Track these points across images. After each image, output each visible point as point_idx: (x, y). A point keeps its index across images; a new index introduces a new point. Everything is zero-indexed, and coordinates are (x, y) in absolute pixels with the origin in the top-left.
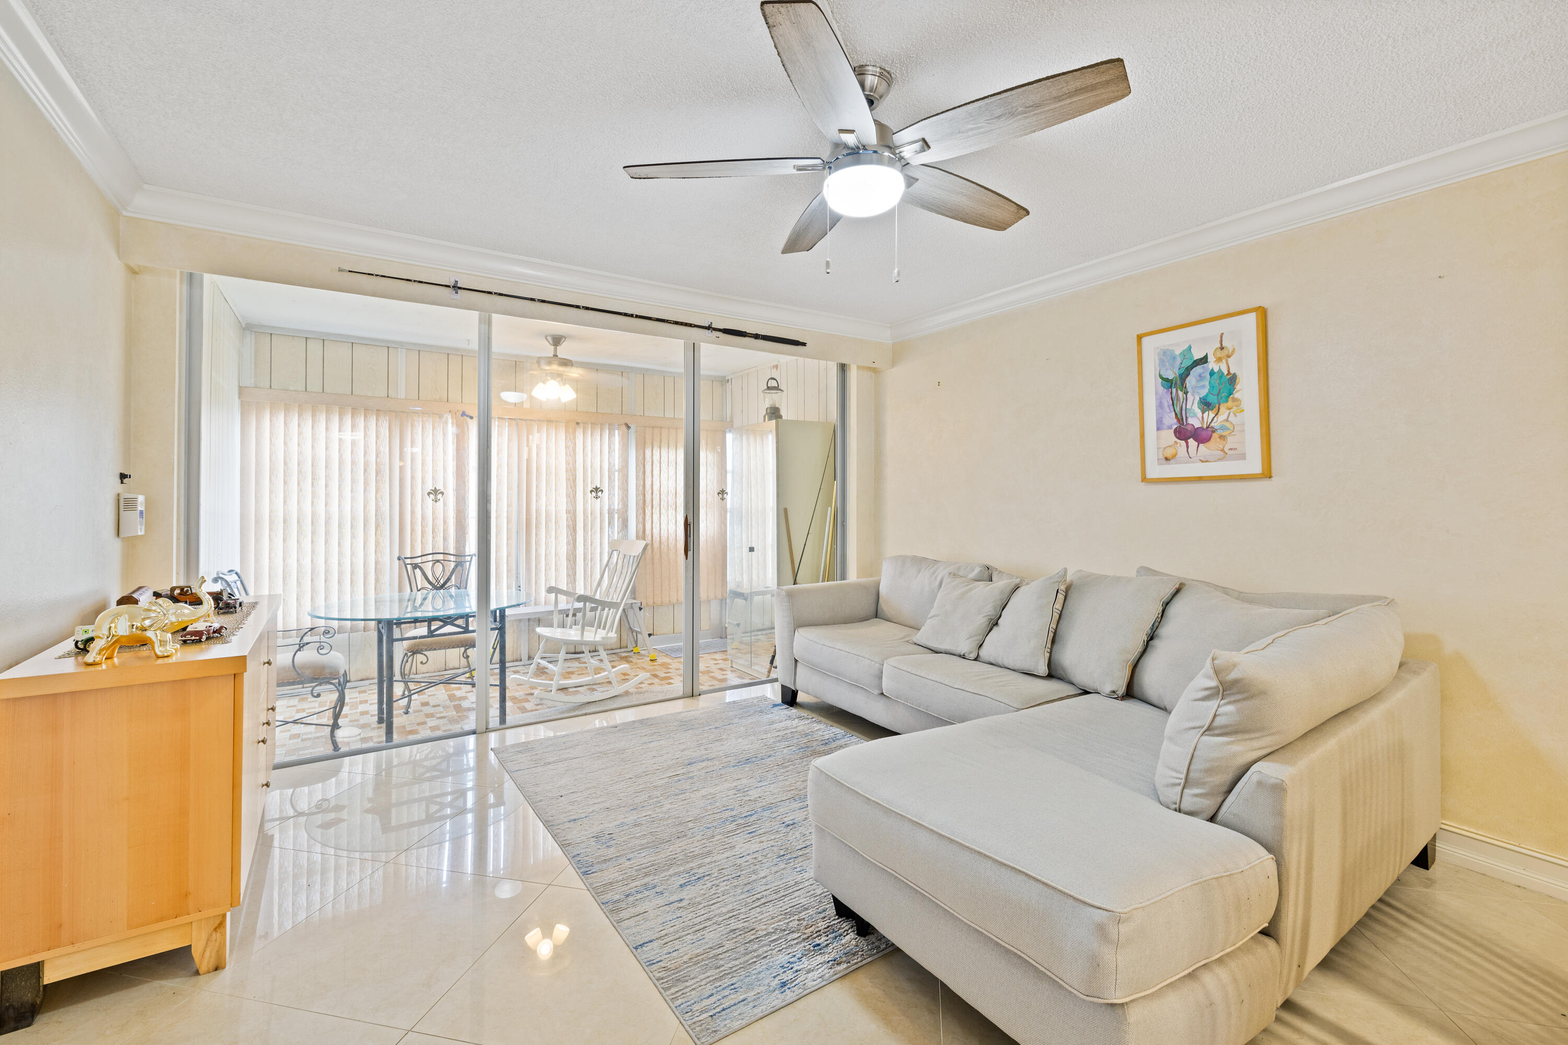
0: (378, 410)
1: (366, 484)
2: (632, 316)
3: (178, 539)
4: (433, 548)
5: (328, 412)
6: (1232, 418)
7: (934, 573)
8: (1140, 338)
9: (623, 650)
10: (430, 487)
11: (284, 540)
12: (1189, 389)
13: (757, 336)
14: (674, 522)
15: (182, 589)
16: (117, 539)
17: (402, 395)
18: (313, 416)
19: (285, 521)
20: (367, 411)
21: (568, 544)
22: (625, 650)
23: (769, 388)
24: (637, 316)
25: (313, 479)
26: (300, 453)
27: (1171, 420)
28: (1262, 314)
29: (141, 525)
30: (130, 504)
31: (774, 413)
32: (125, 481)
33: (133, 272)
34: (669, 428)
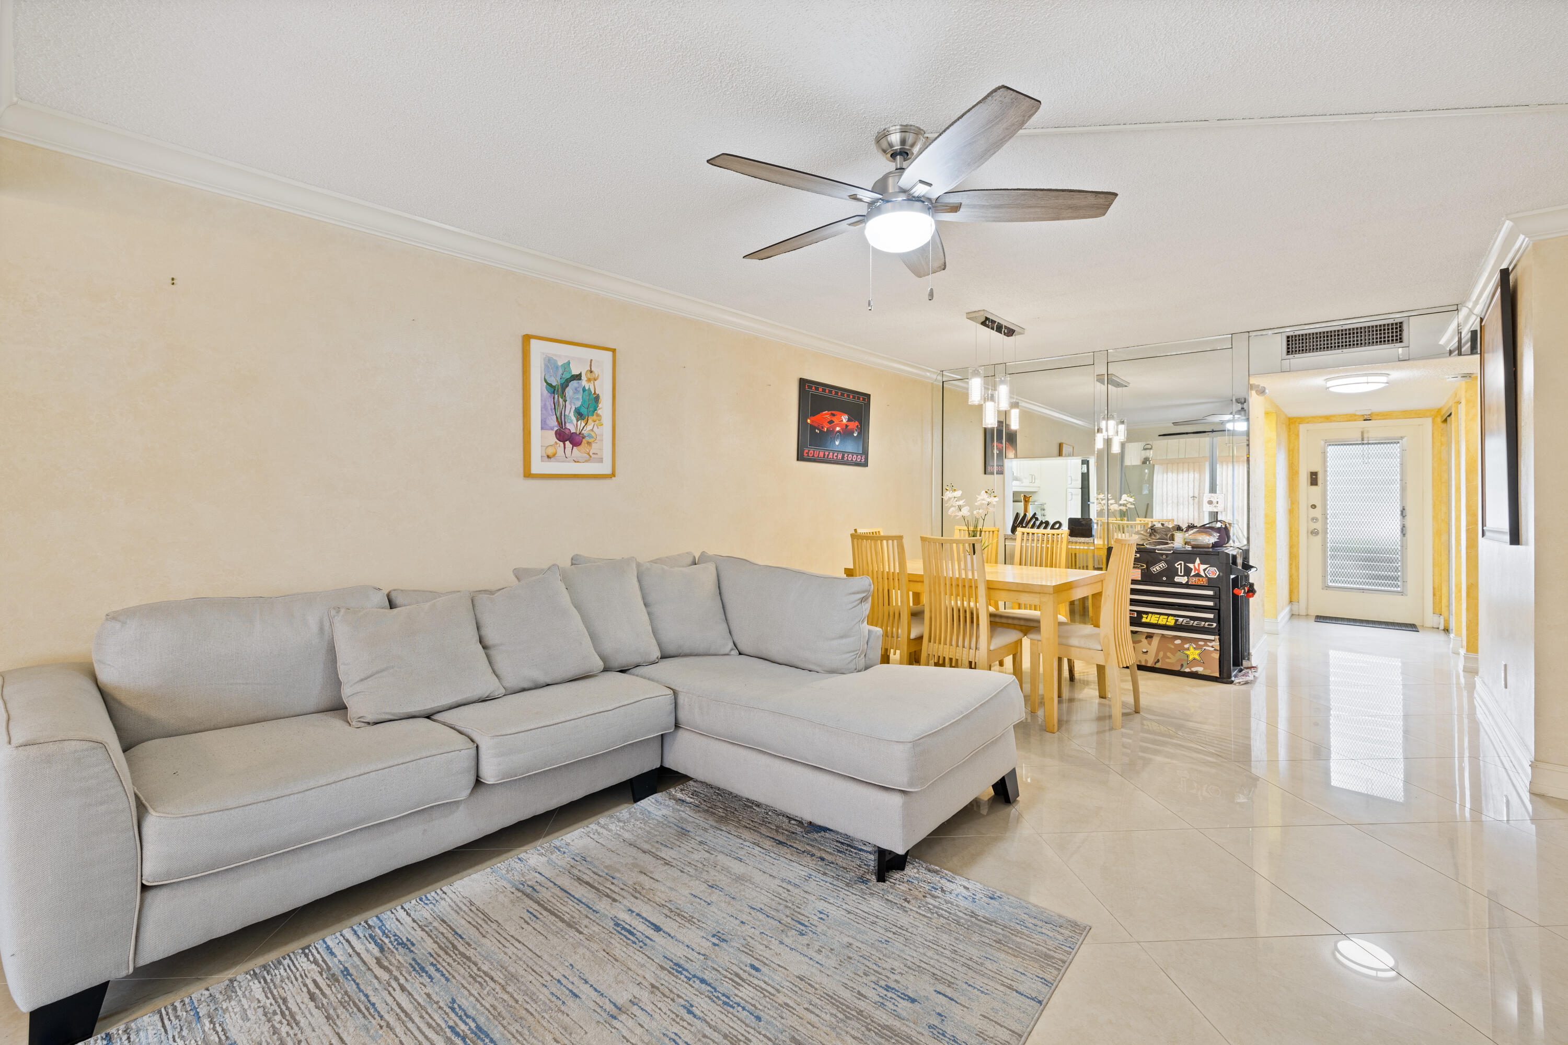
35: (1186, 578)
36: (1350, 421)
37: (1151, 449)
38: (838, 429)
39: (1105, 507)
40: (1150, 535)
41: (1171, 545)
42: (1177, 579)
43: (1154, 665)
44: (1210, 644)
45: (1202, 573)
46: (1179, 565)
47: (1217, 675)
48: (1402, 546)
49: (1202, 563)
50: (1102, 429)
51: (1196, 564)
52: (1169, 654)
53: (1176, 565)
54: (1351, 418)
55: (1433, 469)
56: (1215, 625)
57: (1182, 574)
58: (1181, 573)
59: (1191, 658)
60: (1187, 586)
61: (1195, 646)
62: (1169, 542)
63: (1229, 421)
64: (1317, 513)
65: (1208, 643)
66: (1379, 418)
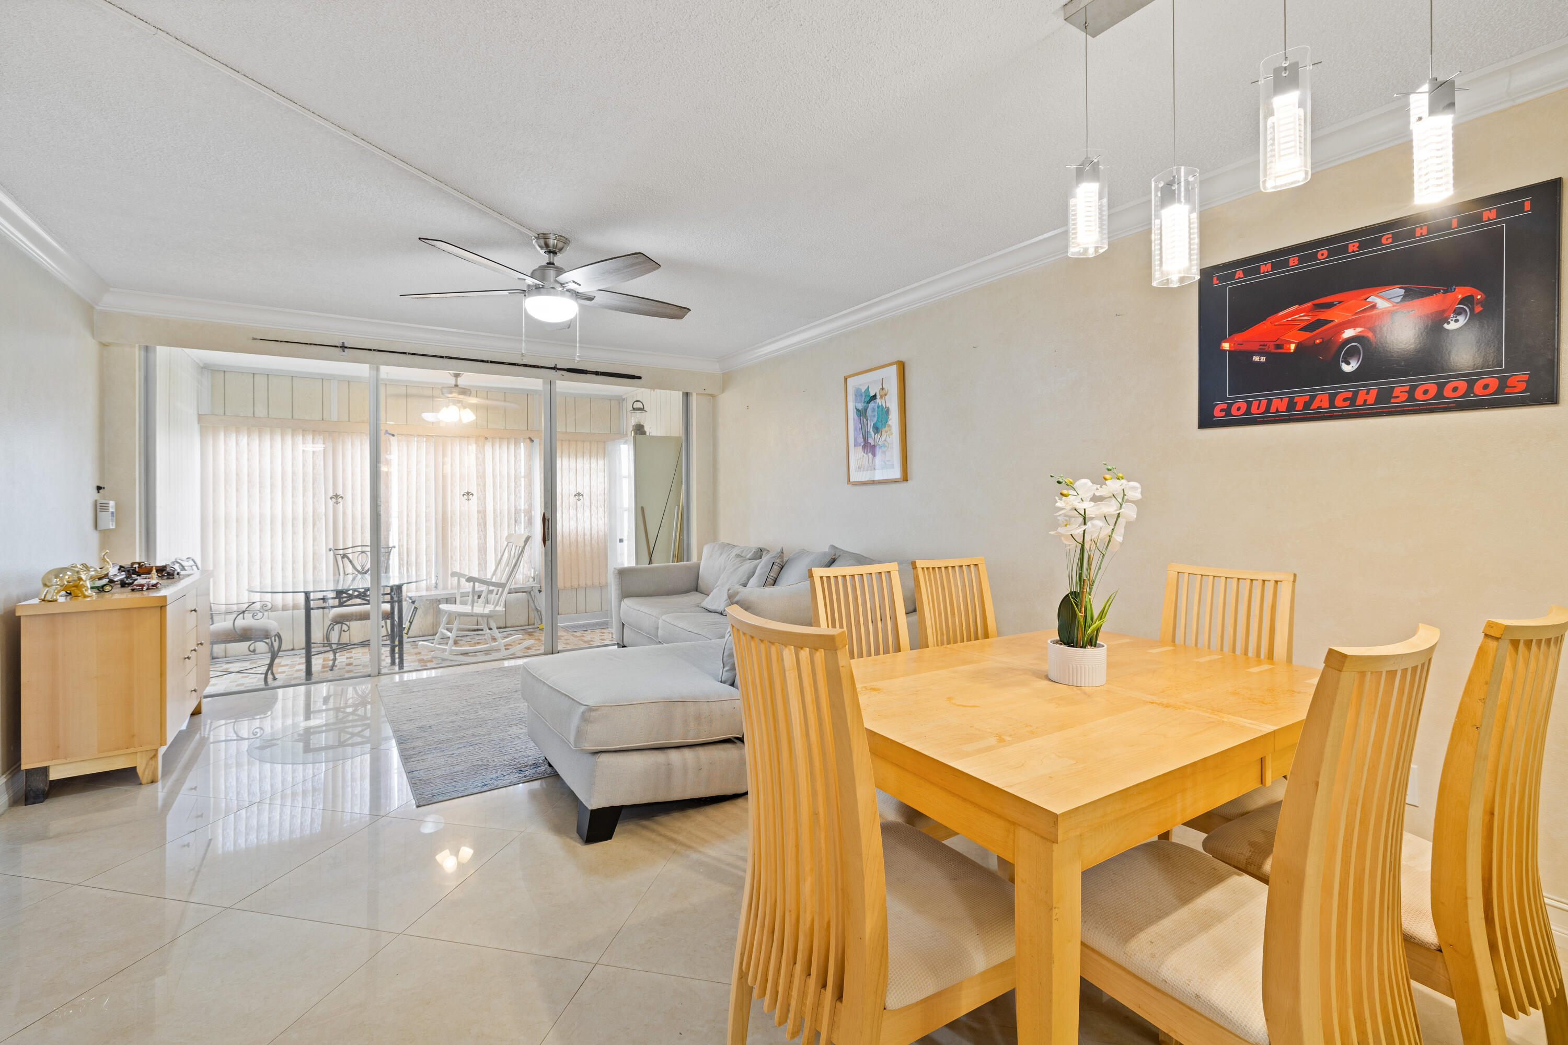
0: (314, 431)
1: (305, 491)
2: (487, 362)
3: (140, 532)
4: (362, 541)
5: (272, 433)
6: (888, 439)
7: (729, 554)
8: (846, 379)
9: (530, 627)
10: (331, 494)
11: (237, 536)
12: (869, 418)
13: (597, 373)
14: (575, 519)
15: (139, 564)
16: (95, 531)
17: (335, 418)
18: (260, 437)
19: (237, 521)
20: (304, 431)
21: (479, 538)
22: (534, 626)
23: (634, 409)
24: (491, 362)
25: (260, 487)
26: (249, 466)
27: (861, 440)
28: (902, 367)
29: (112, 521)
30: (104, 507)
31: (639, 430)
32: (101, 491)
33: (104, 345)
34: (569, 441)
38: (1349, 333)
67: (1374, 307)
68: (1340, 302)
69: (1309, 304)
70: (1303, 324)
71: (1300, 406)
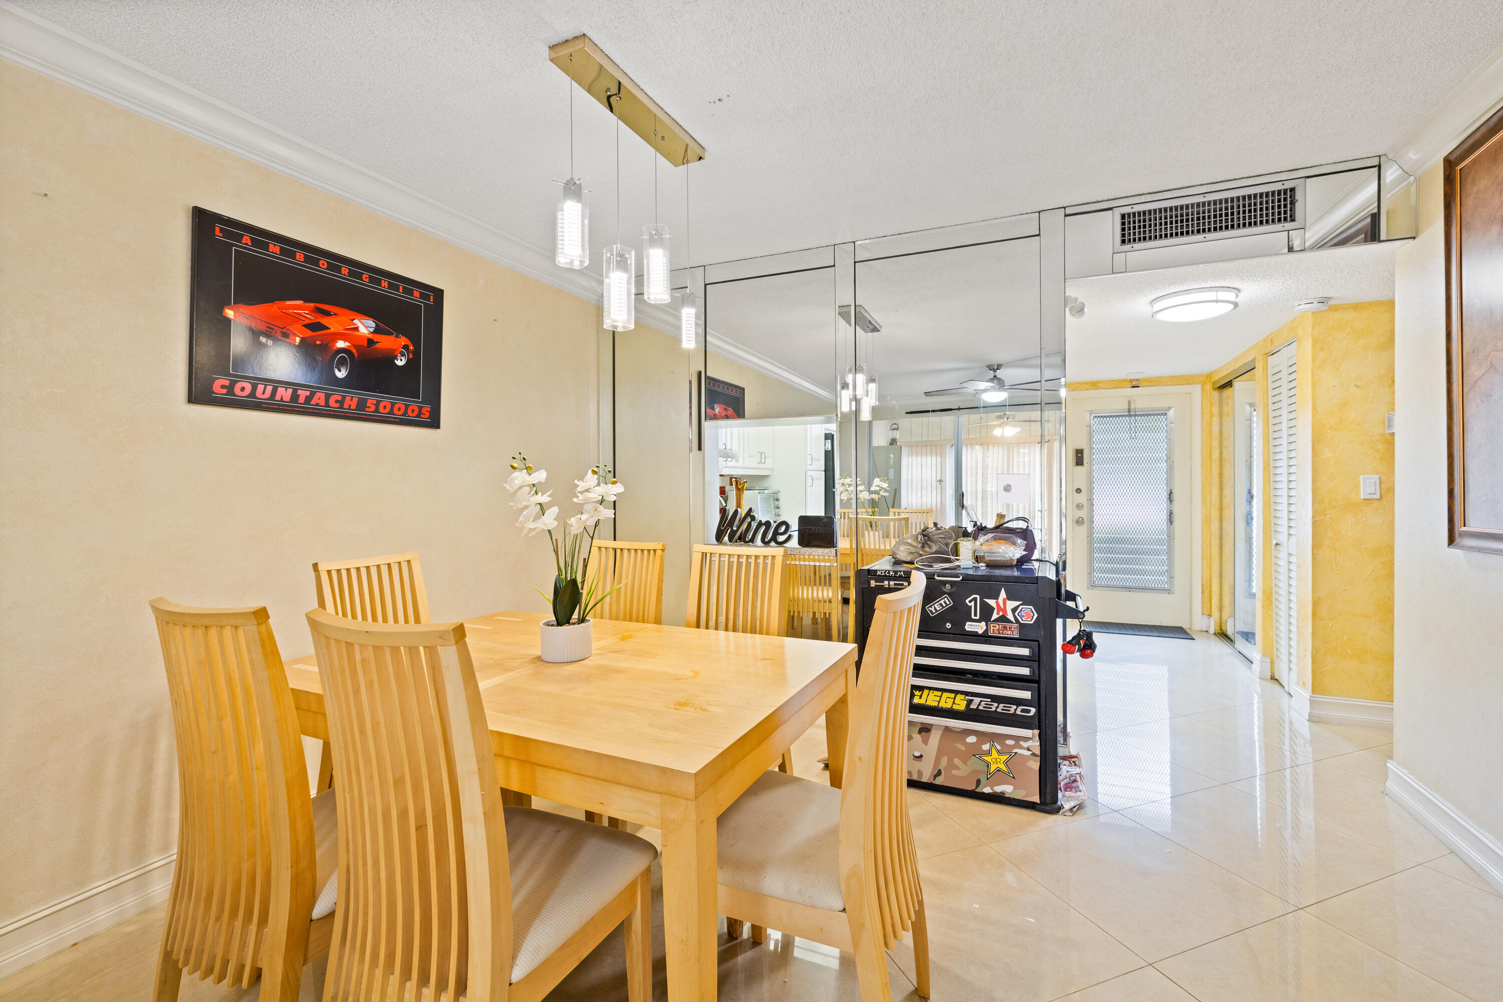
35: (983, 624)
36: (1117, 388)
37: (897, 429)
38: (341, 344)
39: (853, 496)
40: (923, 547)
41: (957, 563)
42: (969, 627)
43: (931, 781)
44: (1025, 745)
45: (1010, 616)
46: (972, 602)
47: (1036, 799)
48: (1169, 536)
49: (1010, 597)
50: (848, 385)
51: (1001, 600)
52: (957, 761)
53: (967, 601)
54: (1117, 384)
55: (1203, 445)
56: (1033, 710)
57: (978, 617)
58: (975, 615)
59: (993, 768)
60: (985, 638)
61: (999, 748)
62: (953, 558)
63: (985, 390)
64: (1082, 498)
65: (1021, 743)
66: (1147, 384)
67: (357, 329)
68: (335, 314)
69: (312, 305)
70: (307, 322)
71: (302, 400)
